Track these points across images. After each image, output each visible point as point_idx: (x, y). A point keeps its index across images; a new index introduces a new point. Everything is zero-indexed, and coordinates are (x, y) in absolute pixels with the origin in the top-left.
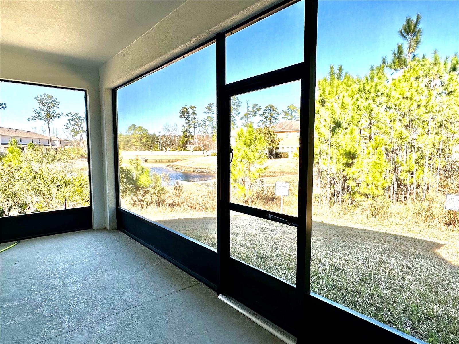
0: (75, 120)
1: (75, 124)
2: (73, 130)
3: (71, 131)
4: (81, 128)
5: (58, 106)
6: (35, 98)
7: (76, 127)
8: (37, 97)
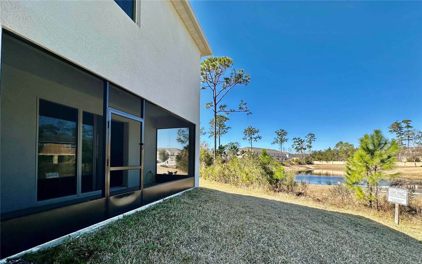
0: (298, 142)
1: (298, 144)
2: (297, 148)
3: (295, 149)
4: (301, 147)
5: (286, 135)
6: (275, 132)
7: (298, 146)
8: (276, 131)
